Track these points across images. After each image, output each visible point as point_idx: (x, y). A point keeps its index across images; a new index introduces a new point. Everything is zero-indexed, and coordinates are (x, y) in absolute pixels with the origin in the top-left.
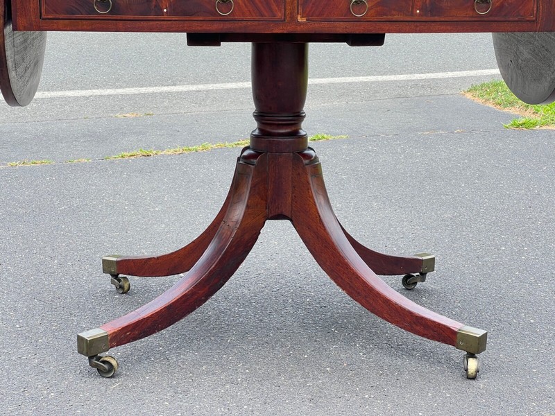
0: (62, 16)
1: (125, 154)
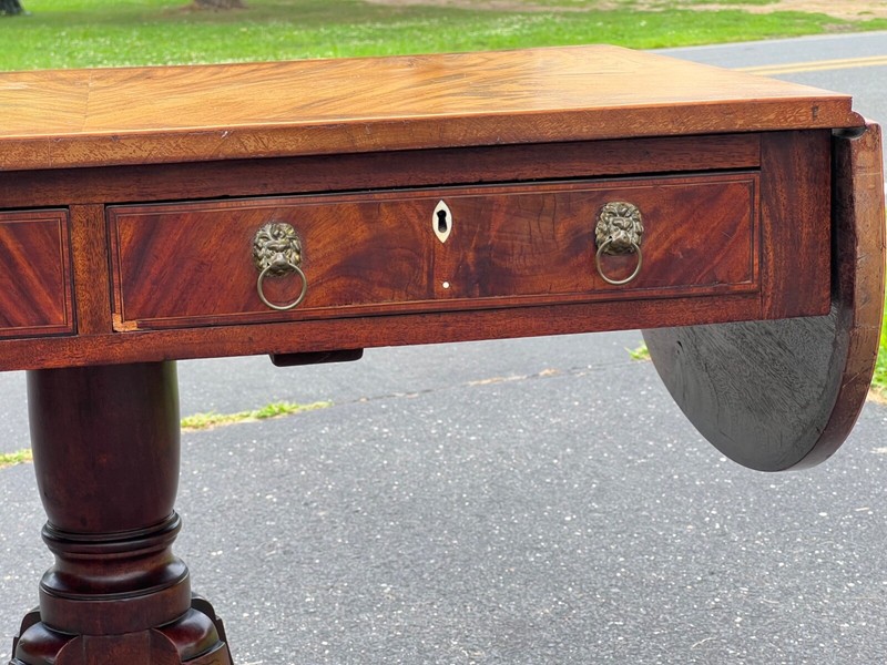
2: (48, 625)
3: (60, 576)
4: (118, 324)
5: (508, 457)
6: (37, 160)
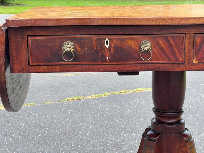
0: (42, 63)
1: (69, 99)
2: (153, 131)
4: (194, 62)
6: (182, 23)
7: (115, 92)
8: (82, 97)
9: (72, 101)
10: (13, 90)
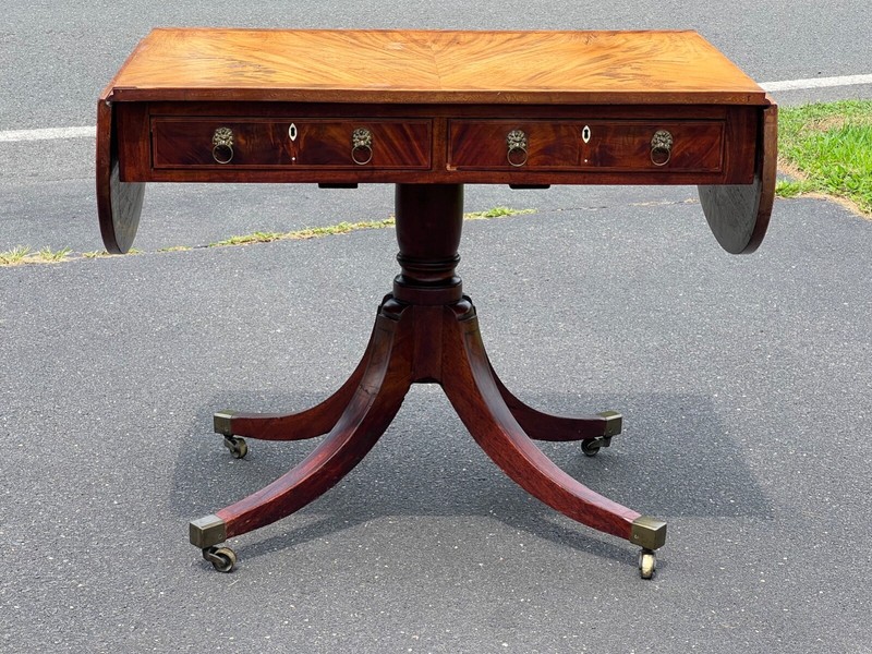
0: (176, 166)
1: (236, 238)
2: (396, 299)
3: (403, 276)
4: (448, 167)
5: (651, 255)
6: (423, 100)
7: (372, 223)
8: (275, 235)
9: (246, 244)
10: (121, 211)
